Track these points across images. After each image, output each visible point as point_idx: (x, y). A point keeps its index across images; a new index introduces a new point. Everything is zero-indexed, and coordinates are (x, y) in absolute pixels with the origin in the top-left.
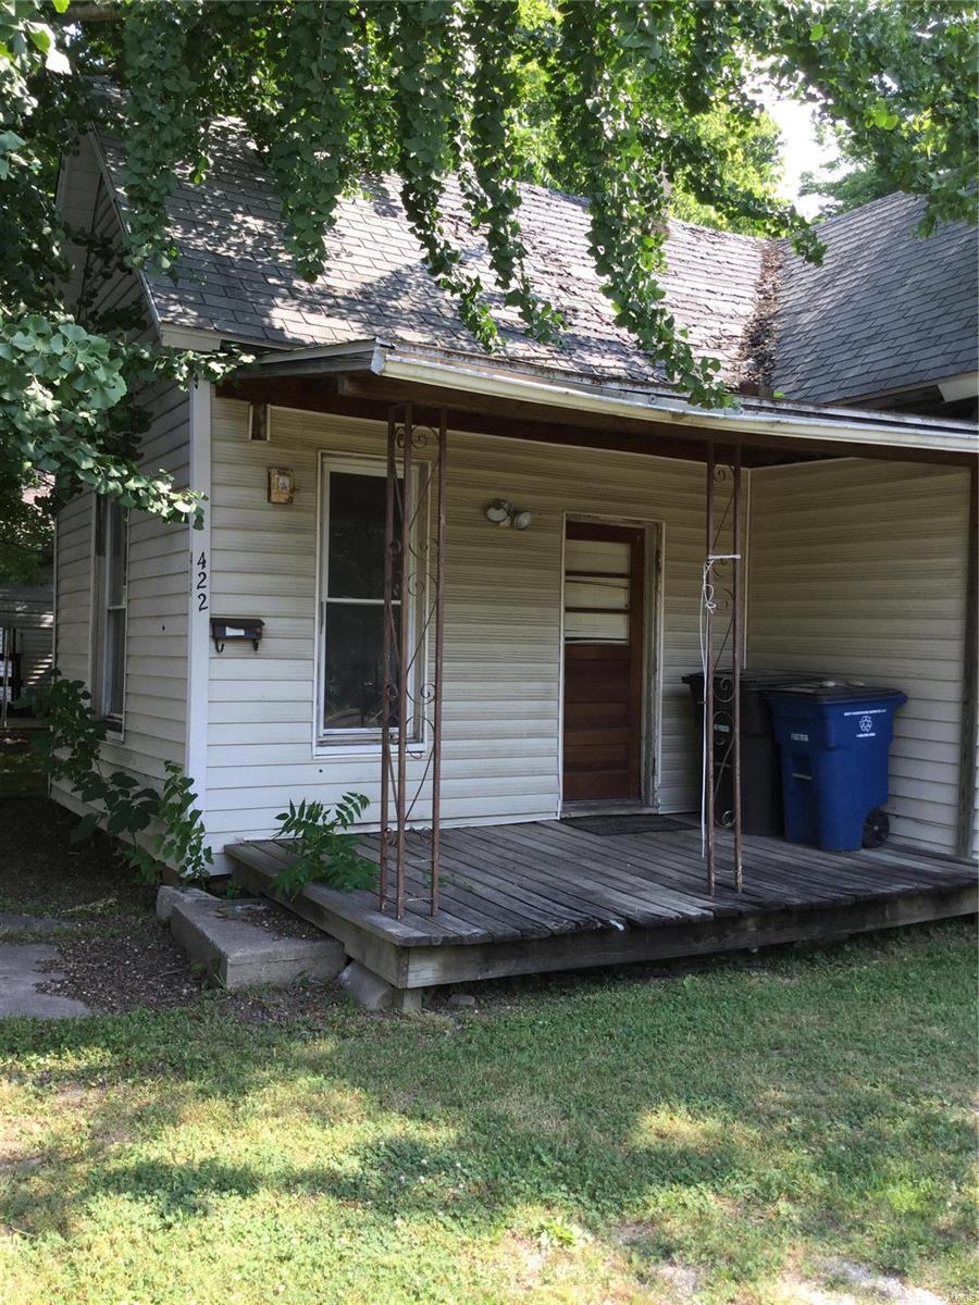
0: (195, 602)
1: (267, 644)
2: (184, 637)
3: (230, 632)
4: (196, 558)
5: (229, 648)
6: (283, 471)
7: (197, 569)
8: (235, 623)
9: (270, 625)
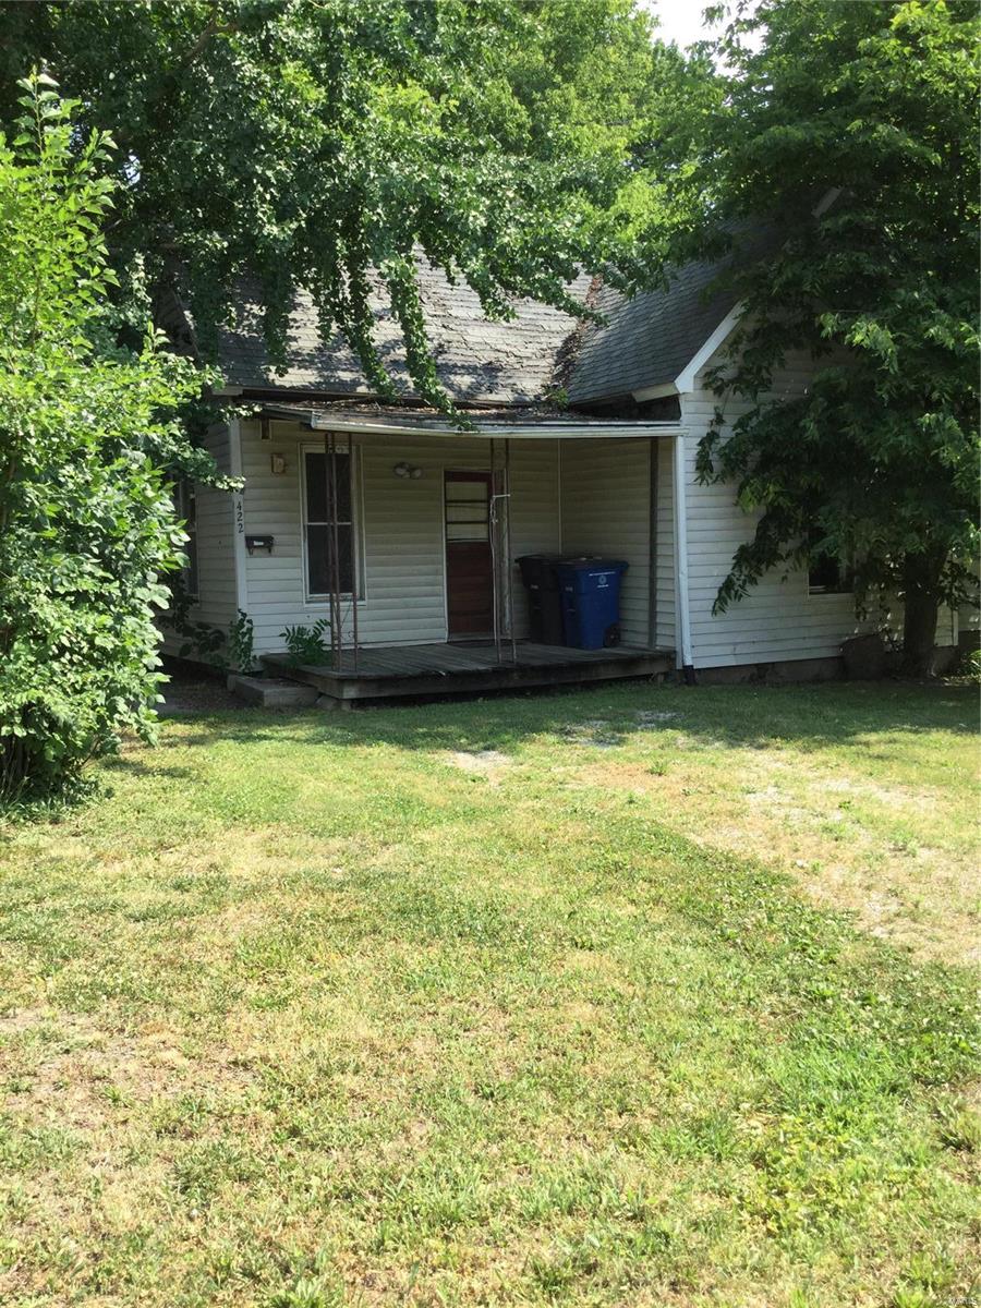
0: (237, 528)
1: (275, 549)
2: (232, 547)
3: (256, 543)
4: (236, 505)
5: (256, 552)
6: (280, 455)
7: (237, 511)
8: (259, 539)
9: (277, 538)
